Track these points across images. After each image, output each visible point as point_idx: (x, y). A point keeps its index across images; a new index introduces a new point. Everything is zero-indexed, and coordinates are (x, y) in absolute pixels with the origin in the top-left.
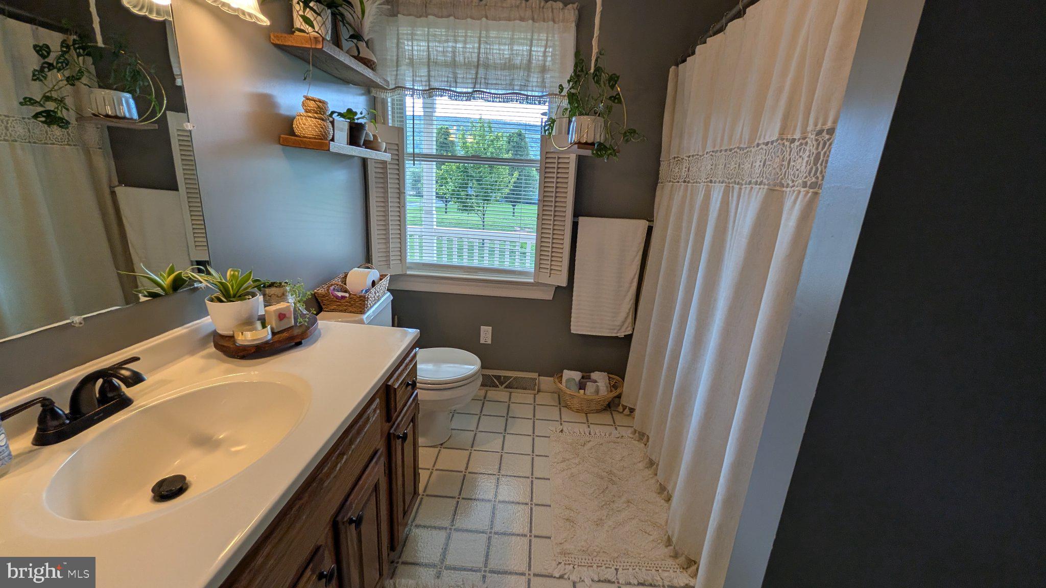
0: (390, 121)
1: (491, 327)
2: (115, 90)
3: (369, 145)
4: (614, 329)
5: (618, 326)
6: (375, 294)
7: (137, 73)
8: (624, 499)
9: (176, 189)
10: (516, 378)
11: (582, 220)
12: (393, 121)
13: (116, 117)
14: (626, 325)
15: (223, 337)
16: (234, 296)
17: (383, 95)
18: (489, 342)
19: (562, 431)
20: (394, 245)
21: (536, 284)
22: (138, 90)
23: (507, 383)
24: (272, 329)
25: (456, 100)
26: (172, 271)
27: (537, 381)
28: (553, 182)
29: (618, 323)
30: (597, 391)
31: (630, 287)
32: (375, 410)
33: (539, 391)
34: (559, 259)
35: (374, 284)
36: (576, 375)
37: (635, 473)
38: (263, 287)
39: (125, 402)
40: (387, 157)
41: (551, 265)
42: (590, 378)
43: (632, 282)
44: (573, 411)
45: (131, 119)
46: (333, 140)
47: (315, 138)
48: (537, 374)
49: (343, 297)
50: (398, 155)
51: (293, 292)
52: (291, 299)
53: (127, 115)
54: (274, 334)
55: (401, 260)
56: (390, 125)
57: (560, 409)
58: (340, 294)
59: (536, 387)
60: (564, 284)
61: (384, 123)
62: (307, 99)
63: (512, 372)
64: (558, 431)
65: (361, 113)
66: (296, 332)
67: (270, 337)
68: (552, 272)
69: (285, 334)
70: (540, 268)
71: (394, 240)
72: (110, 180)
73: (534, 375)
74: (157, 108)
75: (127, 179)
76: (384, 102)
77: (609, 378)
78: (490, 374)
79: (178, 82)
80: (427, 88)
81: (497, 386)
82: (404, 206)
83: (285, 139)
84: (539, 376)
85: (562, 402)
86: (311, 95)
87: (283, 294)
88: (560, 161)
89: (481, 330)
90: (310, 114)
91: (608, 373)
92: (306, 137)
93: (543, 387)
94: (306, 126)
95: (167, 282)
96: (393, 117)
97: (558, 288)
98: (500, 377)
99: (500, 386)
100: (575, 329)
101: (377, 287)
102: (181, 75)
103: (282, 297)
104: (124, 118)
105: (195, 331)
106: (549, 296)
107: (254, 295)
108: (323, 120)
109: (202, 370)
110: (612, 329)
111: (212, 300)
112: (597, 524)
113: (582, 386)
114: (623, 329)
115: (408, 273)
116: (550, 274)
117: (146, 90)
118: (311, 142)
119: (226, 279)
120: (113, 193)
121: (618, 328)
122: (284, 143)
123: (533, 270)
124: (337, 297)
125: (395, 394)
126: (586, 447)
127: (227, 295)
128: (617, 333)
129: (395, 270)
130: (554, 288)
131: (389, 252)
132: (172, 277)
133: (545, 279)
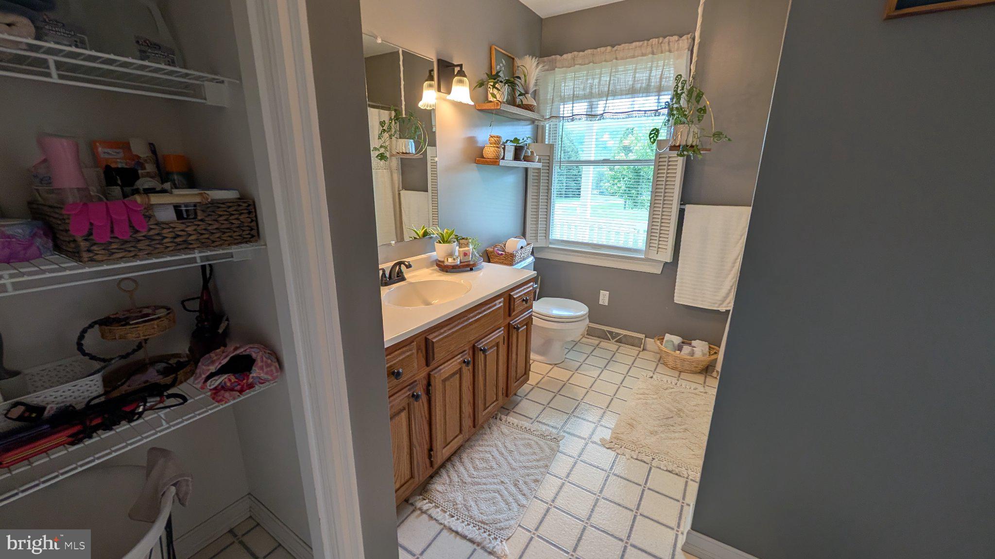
0: (547, 140)
1: (608, 292)
2: (407, 138)
3: (526, 159)
4: (716, 303)
5: (720, 301)
6: (521, 254)
7: (417, 128)
8: (683, 427)
9: (427, 191)
10: (625, 336)
11: (688, 208)
12: (549, 139)
13: (406, 153)
14: (728, 301)
15: (440, 261)
16: (447, 241)
17: (542, 124)
18: (606, 304)
19: (652, 377)
20: (541, 225)
21: (647, 260)
22: (416, 138)
23: (617, 339)
24: (460, 260)
25: (591, 121)
26: (423, 228)
27: (643, 341)
28: (664, 177)
29: (719, 298)
30: (692, 354)
31: (733, 267)
32: (500, 303)
33: (644, 350)
34: (665, 240)
35: (522, 247)
36: (677, 340)
37: (703, 416)
38: (458, 239)
39: (403, 279)
40: (539, 165)
41: (659, 244)
42: (691, 344)
43: (734, 263)
44: (669, 367)
45: (412, 153)
46: (503, 159)
47: (493, 159)
48: (644, 335)
49: (502, 254)
50: (549, 163)
51: (472, 243)
52: (471, 247)
53: (411, 152)
54: (461, 262)
55: (545, 236)
56: (547, 143)
57: (658, 365)
58: (500, 252)
59: (642, 346)
60: (669, 259)
61: (542, 142)
62: (491, 137)
63: (622, 330)
64: (648, 376)
65: (523, 139)
66: (471, 263)
67: (459, 263)
68: (660, 250)
69: (466, 263)
70: (650, 246)
71: (542, 222)
72: (399, 188)
73: (642, 336)
74: (423, 146)
75: (407, 186)
76: (543, 128)
77: (710, 347)
78: (605, 329)
79: (434, 130)
80: (571, 115)
81: (610, 340)
82: (550, 199)
83: (478, 160)
84: (646, 337)
85: (661, 360)
86: (493, 134)
87: (468, 244)
88: (670, 159)
89: (601, 293)
90: (492, 145)
91: (709, 343)
92: (488, 158)
93: (648, 347)
94: (490, 152)
95: (421, 233)
96: (549, 137)
97: (666, 263)
98: (612, 332)
99: (611, 339)
100: (677, 300)
101: (524, 249)
102: (435, 125)
103: (467, 245)
104: (409, 153)
105: (430, 257)
106: (658, 271)
107: (454, 242)
108: (498, 147)
109: (430, 274)
110: (714, 304)
111: (437, 242)
112: (651, 433)
113: (680, 348)
114: (725, 304)
115: (550, 246)
116: (658, 251)
117: (419, 137)
118: (490, 161)
119: (444, 232)
120: (399, 194)
121: (719, 302)
122: (477, 162)
123: (644, 248)
124: (498, 254)
125: (514, 302)
126: (667, 391)
127: (443, 240)
128: (718, 307)
129: (541, 243)
130: (663, 264)
131: (538, 230)
132: (424, 230)
133: (653, 256)
